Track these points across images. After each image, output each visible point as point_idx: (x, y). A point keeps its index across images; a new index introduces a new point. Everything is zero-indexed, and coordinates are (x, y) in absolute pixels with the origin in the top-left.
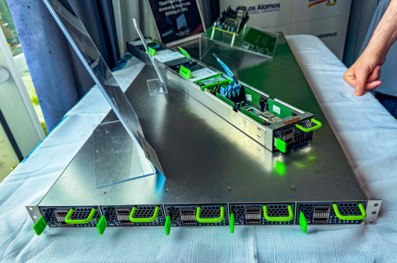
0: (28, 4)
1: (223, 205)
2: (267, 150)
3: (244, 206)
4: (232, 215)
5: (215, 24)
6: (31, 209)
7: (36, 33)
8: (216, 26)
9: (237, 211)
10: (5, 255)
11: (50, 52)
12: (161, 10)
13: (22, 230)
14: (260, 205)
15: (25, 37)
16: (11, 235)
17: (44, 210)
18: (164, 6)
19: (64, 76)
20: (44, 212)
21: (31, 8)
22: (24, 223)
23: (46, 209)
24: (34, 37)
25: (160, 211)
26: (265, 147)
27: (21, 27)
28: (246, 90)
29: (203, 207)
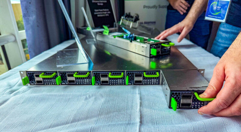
0: (30, 2)
1: (123, 72)
2: (147, 58)
3: (134, 72)
4: (128, 76)
5: (122, 17)
6: (22, 73)
7: (32, 16)
8: (123, 18)
9: (130, 76)
10: (5, 93)
11: (38, 26)
12: (95, 13)
13: (16, 86)
14: (142, 72)
15: (26, 18)
16: (10, 87)
17: (29, 74)
18: (97, 12)
19: (43, 39)
20: (29, 75)
21: (31, 3)
22: (17, 83)
23: (30, 73)
24: (31, 18)
25: (90, 75)
26: (146, 56)
27: (25, 13)
28: (137, 38)
29: (112, 72)
